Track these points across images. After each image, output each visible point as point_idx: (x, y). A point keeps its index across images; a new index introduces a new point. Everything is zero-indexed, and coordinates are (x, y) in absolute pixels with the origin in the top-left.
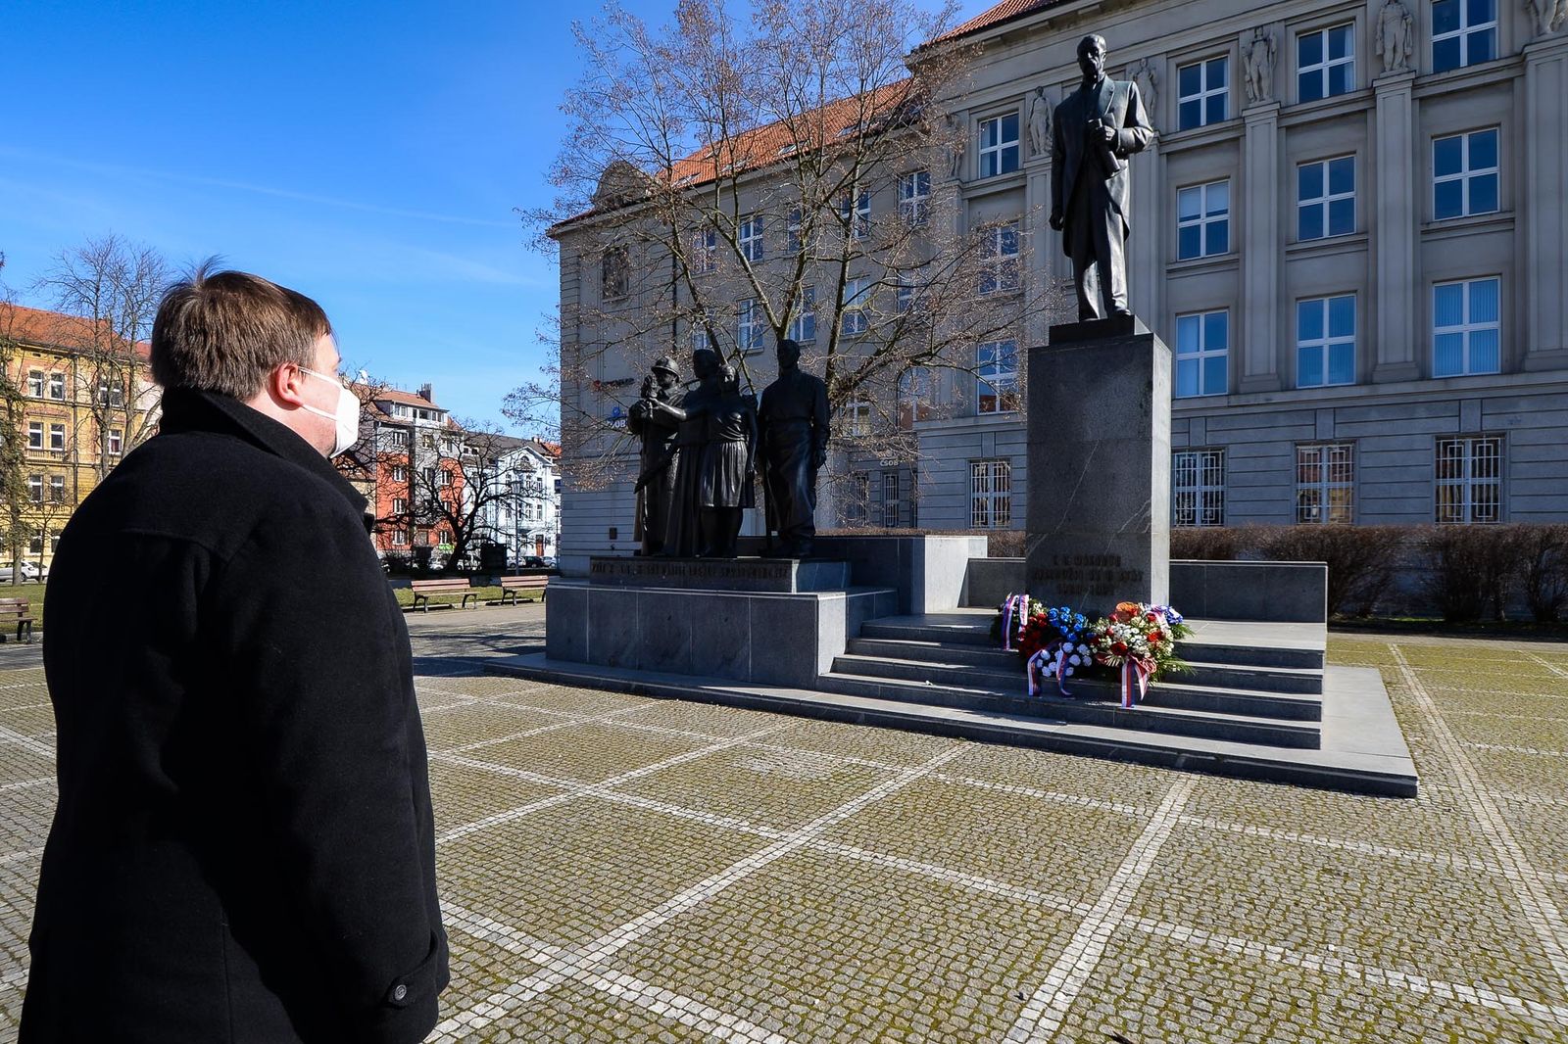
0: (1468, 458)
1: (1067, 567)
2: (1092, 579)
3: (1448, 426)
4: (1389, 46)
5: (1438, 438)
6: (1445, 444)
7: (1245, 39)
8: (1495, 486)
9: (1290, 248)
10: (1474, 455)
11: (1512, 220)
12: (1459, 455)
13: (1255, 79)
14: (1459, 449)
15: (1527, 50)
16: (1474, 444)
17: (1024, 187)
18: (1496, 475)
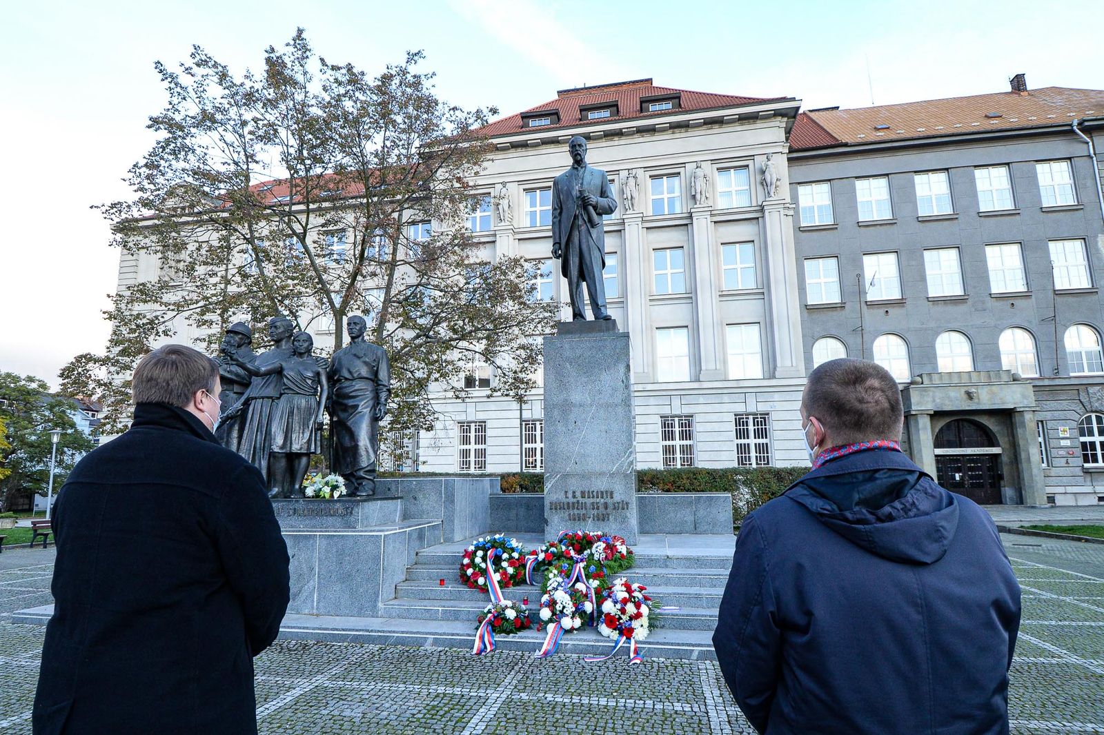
0: (751, 428)
1: (575, 500)
2: (593, 509)
3: (740, 408)
4: (699, 191)
5: (735, 415)
6: (740, 420)
7: (624, 174)
8: (767, 444)
9: (651, 298)
10: (754, 425)
11: (763, 293)
12: (747, 425)
13: (629, 198)
14: (747, 422)
15: (764, 204)
16: (754, 419)
17: (494, 242)
18: (766, 438)
